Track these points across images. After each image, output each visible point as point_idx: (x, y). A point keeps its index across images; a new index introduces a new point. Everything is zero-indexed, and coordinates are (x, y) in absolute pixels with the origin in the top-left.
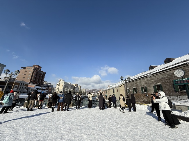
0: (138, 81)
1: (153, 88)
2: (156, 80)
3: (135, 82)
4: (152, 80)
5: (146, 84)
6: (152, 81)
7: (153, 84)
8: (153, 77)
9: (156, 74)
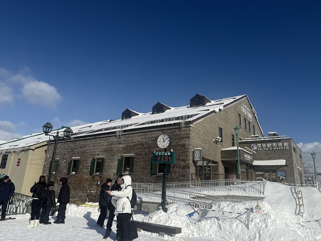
0: (88, 142)
1: (117, 164)
2: (127, 147)
3: (82, 143)
4: (121, 144)
5: (104, 151)
6: (121, 146)
7: (120, 155)
8: (123, 138)
9: (132, 132)
